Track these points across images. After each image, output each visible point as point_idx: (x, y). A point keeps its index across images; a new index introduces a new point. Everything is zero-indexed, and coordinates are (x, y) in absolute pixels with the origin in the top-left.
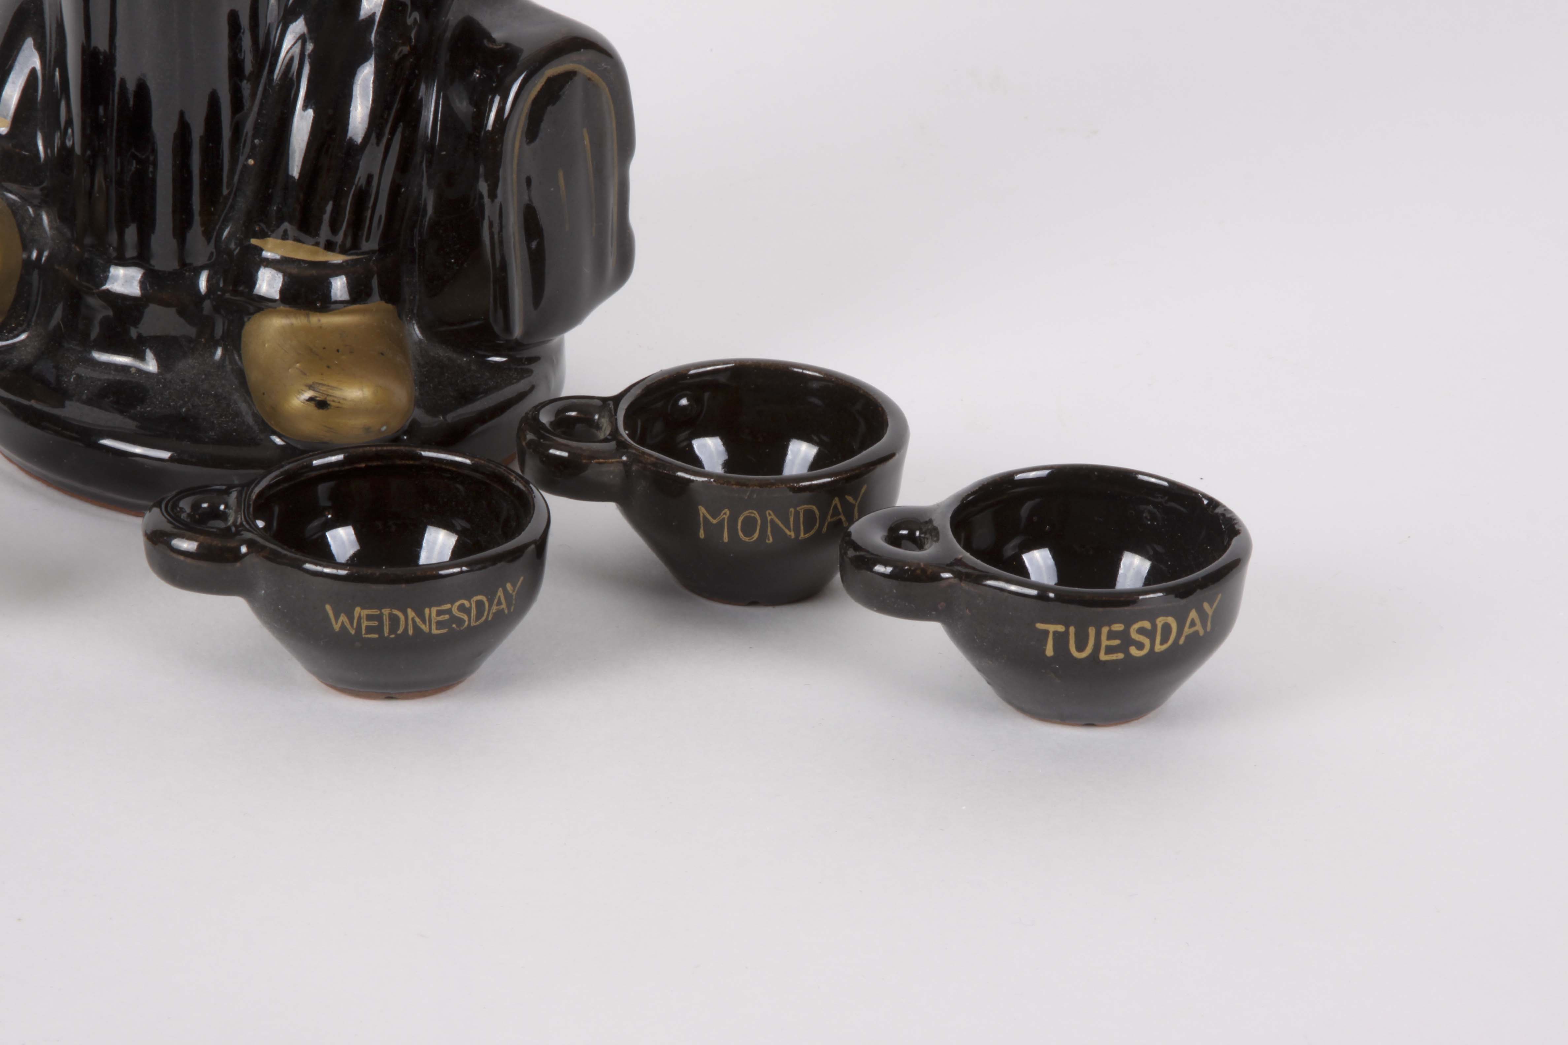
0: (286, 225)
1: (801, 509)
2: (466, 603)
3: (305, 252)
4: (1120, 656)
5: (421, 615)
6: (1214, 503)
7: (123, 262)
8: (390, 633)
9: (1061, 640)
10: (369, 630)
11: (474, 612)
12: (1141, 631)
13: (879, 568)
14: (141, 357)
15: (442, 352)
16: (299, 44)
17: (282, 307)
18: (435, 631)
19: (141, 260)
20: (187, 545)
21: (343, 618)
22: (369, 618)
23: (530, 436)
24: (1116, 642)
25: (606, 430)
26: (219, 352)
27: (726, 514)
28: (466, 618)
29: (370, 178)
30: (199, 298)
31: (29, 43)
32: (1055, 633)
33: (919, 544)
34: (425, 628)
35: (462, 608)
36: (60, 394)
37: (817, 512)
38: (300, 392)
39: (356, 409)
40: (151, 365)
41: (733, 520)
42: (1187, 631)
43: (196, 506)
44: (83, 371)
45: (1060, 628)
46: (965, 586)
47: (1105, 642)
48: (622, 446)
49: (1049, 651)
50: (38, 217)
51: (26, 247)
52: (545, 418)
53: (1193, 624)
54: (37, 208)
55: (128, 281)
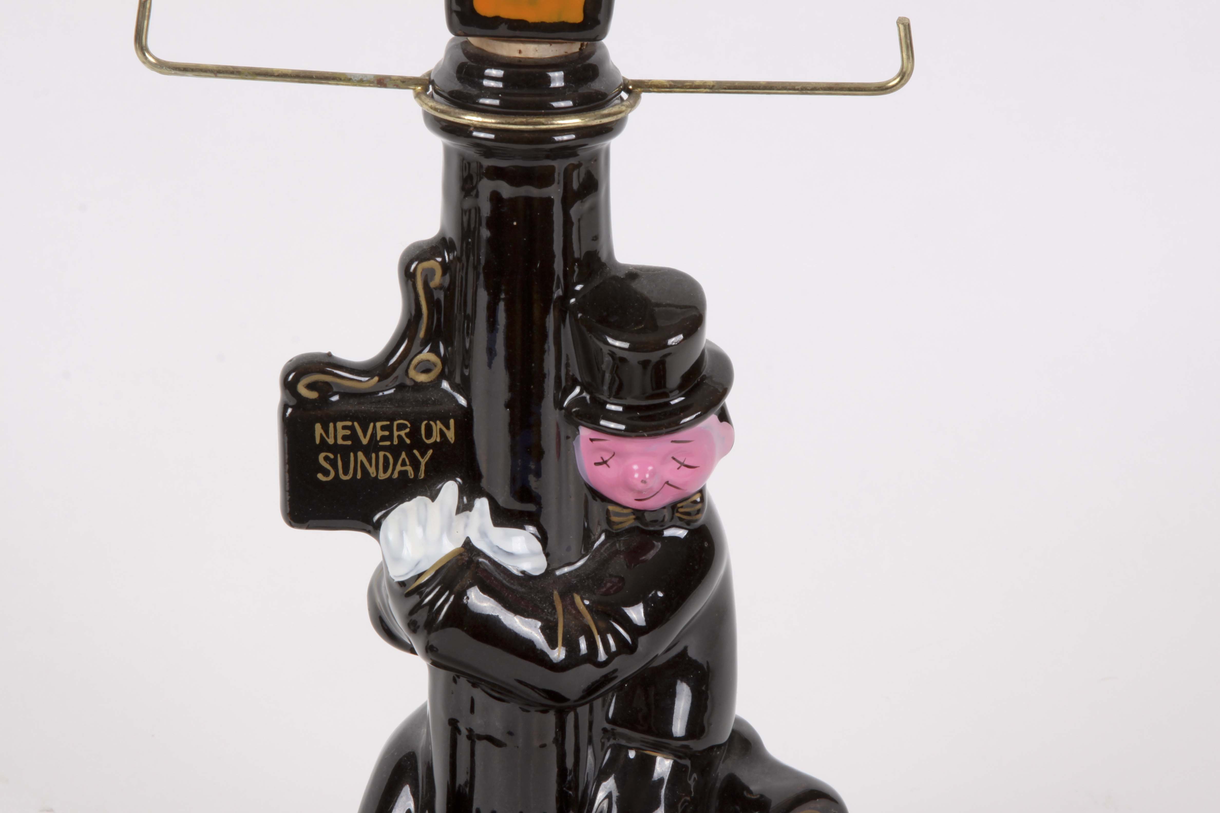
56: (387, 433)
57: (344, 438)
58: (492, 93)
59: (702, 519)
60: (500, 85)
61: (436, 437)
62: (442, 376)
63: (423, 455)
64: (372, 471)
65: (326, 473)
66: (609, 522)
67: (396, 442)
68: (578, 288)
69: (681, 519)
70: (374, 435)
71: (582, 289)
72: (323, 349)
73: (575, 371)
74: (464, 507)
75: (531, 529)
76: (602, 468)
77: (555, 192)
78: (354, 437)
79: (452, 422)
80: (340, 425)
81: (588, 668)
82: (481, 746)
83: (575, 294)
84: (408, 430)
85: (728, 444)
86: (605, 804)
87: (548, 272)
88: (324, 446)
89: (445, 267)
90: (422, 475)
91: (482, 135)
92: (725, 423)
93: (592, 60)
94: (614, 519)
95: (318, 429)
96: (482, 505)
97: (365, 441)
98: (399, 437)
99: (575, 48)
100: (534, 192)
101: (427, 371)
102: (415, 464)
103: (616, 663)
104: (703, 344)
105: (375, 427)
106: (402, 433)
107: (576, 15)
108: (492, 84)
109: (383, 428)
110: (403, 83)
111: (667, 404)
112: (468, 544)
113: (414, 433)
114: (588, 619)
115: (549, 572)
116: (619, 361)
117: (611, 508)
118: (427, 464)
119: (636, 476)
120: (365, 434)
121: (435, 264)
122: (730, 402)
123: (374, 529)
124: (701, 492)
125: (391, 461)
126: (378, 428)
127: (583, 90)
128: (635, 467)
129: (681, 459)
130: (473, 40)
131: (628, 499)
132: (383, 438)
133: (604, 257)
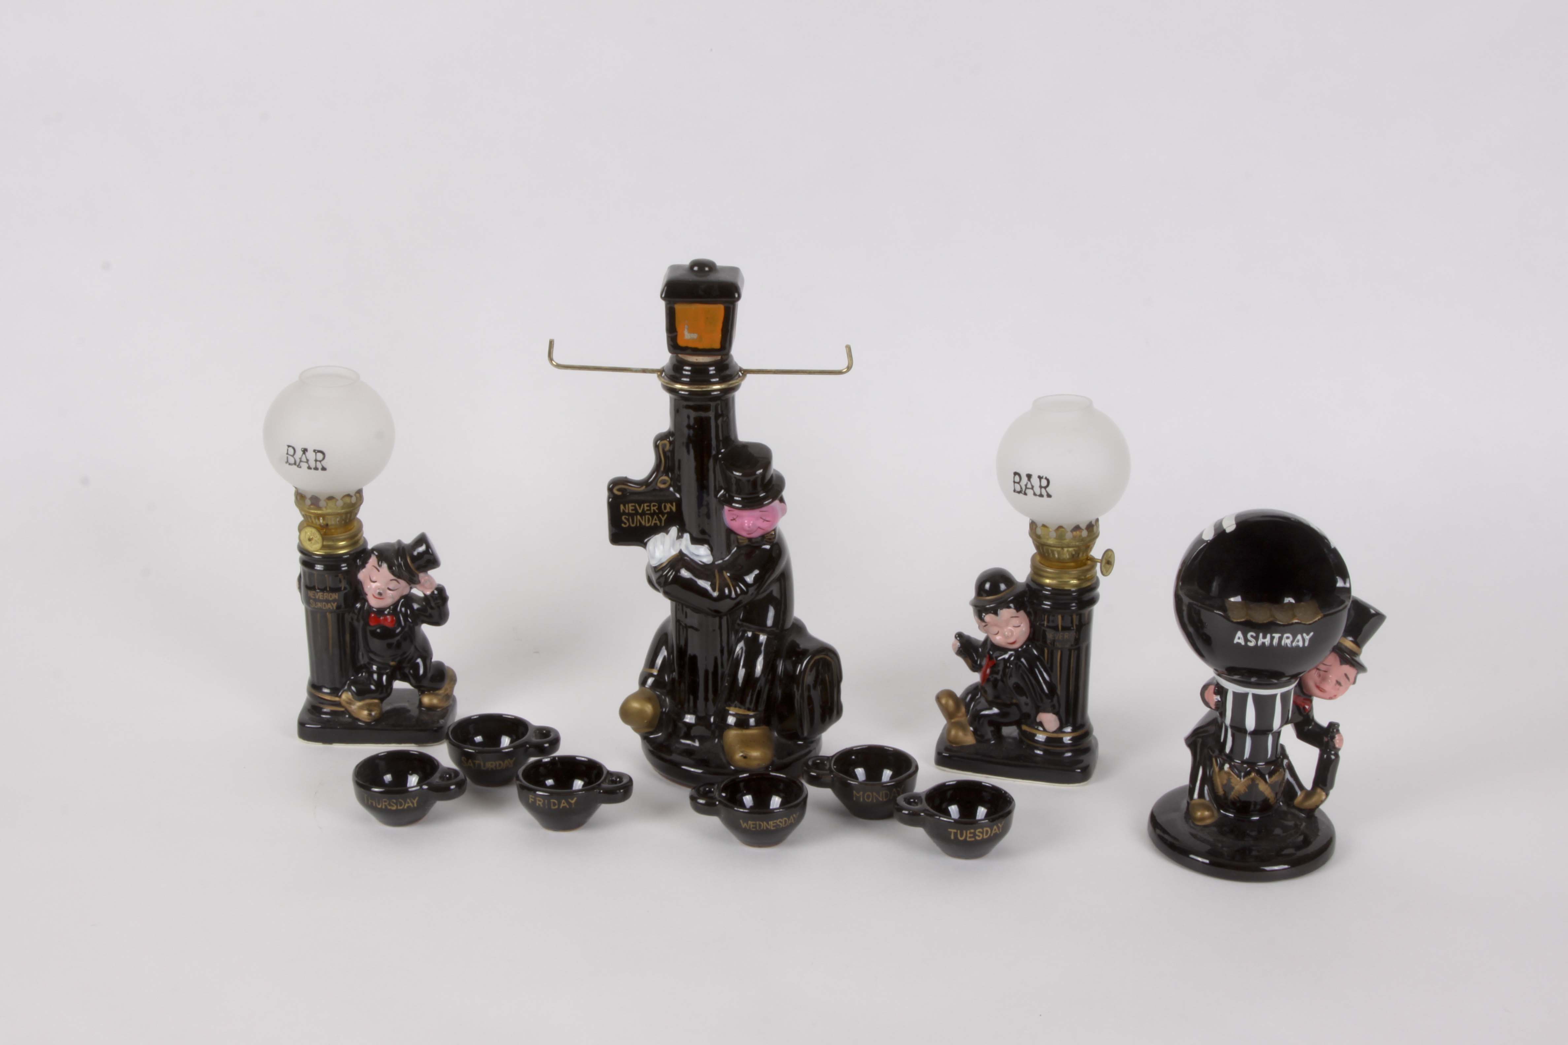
0: (736, 702)
1: (884, 792)
2: (781, 820)
3: (741, 711)
4: (973, 839)
5: (768, 824)
6: (1006, 793)
7: (689, 713)
8: (759, 828)
9: (956, 834)
10: (753, 828)
11: (784, 822)
12: (979, 832)
13: (904, 812)
14: (694, 741)
15: (784, 741)
16: (741, 650)
17: (735, 728)
18: (772, 828)
19: (694, 712)
20: (701, 801)
21: (745, 824)
22: (753, 824)
23: (805, 768)
24: (972, 835)
25: (827, 767)
26: (717, 740)
27: (861, 793)
28: (781, 824)
29: (761, 687)
30: (711, 724)
31: (664, 648)
32: (954, 832)
33: (916, 804)
34: (769, 827)
35: (780, 822)
36: (670, 752)
37: (889, 793)
38: (739, 753)
39: (755, 759)
40: (697, 744)
41: (863, 795)
42: (994, 832)
43: (705, 789)
44: (677, 745)
45: (955, 831)
46: (929, 818)
47: (968, 835)
48: (831, 772)
49: (952, 837)
50: (665, 698)
51: (662, 707)
52: (810, 763)
53: (995, 830)
54: (665, 696)
55: (690, 719)
56: (648, 508)
57: (632, 510)
58: (686, 376)
59: (775, 541)
60: (689, 373)
61: (668, 510)
62: (670, 486)
63: (663, 516)
64: (643, 523)
65: (625, 524)
66: (738, 542)
67: (652, 511)
68: (723, 451)
69: (766, 541)
70: (643, 509)
71: (724, 451)
72: (624, 475)
73: (722, 484)
74: (680, 537)
75: (706, 546)
76: (734, 522)
77: (711, 414)
78: (636, 509)
79: (674, 504)
80: (630, 505)
81: (728, 600)
82: (690, 630)
83: (721, 453)
84: (657, 507)
85: (784, 511)
86: (740, 652)
87: (710, 445)
88: (624, 513)
89: (670, 443)
90: (663, 524)
91: (683, 392)
92: (782, 504)
93: (726, 362)
94: (740, 541)
95: (622, 507)
96: (687, 536)
97: (640, 511)
98: (654, 510)
99: (719, 358)
100: (702, 414)
101: (664, 483)
102: (660, 520)
103: (740, 598)
104: (772, 472)
105: (644, 506)
106: (655, 508)
107: (717, 345)
108: (687, 373)
109: (647, 506)
110: (652, 371)
111: (759, 496)
112: (681, 552)
113: (659, 508)
114: (729, 581)
115: (713, 562)
116: (738, 480)
117: (739, 537)
118: (665, 520)
119: (746, 525)
120: (640, 507)
121: (666, 442)
122: (785, 494)
123: (644, 545)
124: (774, 530)
125: (651, 519)
126: (645, 506)
127: (723, 374)
128: (746, 521)
129: (764, 518)
130: (680, 356)
131: (744, 534)
132: (647, 510)
133: (733, 437)
